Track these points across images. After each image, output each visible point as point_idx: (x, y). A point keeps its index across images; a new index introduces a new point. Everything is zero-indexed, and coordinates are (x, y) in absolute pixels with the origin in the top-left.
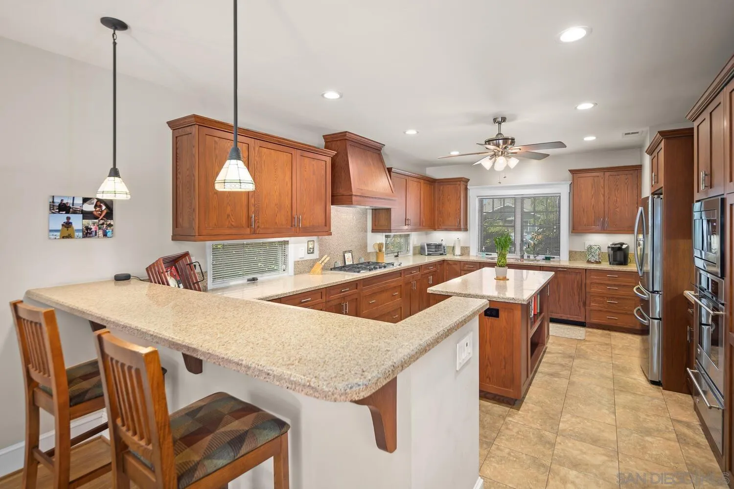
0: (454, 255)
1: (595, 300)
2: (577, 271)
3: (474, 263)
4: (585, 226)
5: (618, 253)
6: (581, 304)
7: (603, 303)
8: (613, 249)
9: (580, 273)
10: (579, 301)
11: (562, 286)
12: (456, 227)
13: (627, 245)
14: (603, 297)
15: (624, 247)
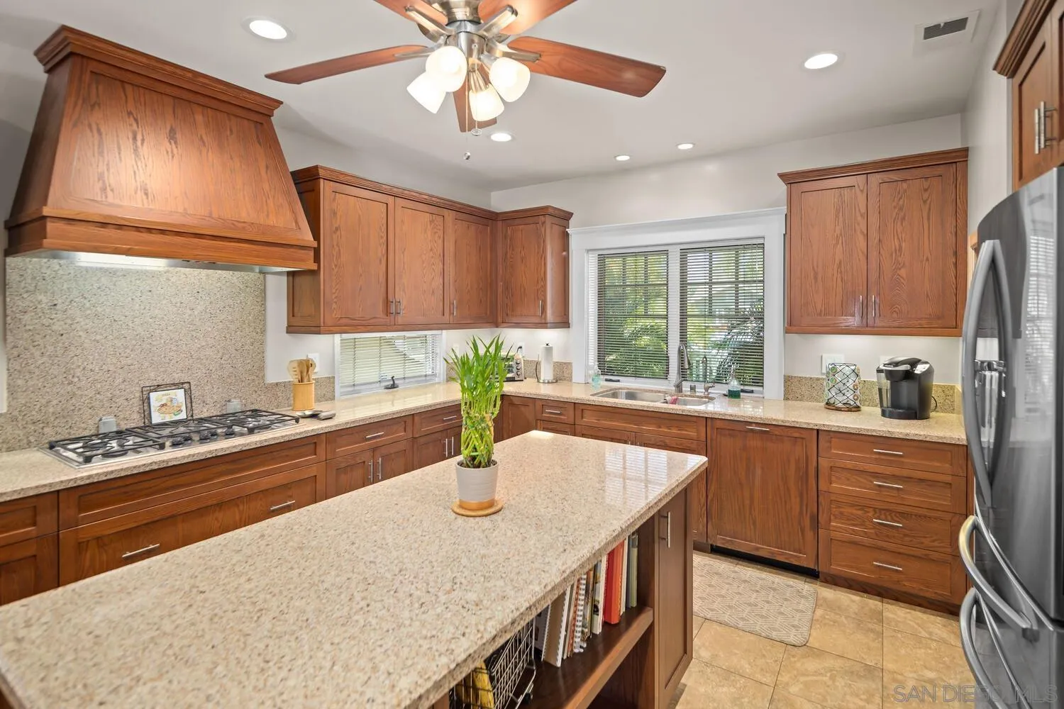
0: (538, 381)
1: (841, 513)
2: (796, 435)
3: (561, 405)
4: (820, 315)
5: (905, 386)
6: (807, 522)
7: (862, 525)
8: (890, 375)
9: (802, 438)
10: (801, 513)
11: (759, 472)
12: (536, 320)
13: (927, 366)
14: (863, 508)
15: (920, 369)
